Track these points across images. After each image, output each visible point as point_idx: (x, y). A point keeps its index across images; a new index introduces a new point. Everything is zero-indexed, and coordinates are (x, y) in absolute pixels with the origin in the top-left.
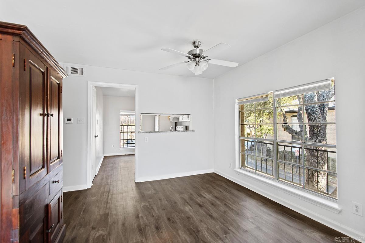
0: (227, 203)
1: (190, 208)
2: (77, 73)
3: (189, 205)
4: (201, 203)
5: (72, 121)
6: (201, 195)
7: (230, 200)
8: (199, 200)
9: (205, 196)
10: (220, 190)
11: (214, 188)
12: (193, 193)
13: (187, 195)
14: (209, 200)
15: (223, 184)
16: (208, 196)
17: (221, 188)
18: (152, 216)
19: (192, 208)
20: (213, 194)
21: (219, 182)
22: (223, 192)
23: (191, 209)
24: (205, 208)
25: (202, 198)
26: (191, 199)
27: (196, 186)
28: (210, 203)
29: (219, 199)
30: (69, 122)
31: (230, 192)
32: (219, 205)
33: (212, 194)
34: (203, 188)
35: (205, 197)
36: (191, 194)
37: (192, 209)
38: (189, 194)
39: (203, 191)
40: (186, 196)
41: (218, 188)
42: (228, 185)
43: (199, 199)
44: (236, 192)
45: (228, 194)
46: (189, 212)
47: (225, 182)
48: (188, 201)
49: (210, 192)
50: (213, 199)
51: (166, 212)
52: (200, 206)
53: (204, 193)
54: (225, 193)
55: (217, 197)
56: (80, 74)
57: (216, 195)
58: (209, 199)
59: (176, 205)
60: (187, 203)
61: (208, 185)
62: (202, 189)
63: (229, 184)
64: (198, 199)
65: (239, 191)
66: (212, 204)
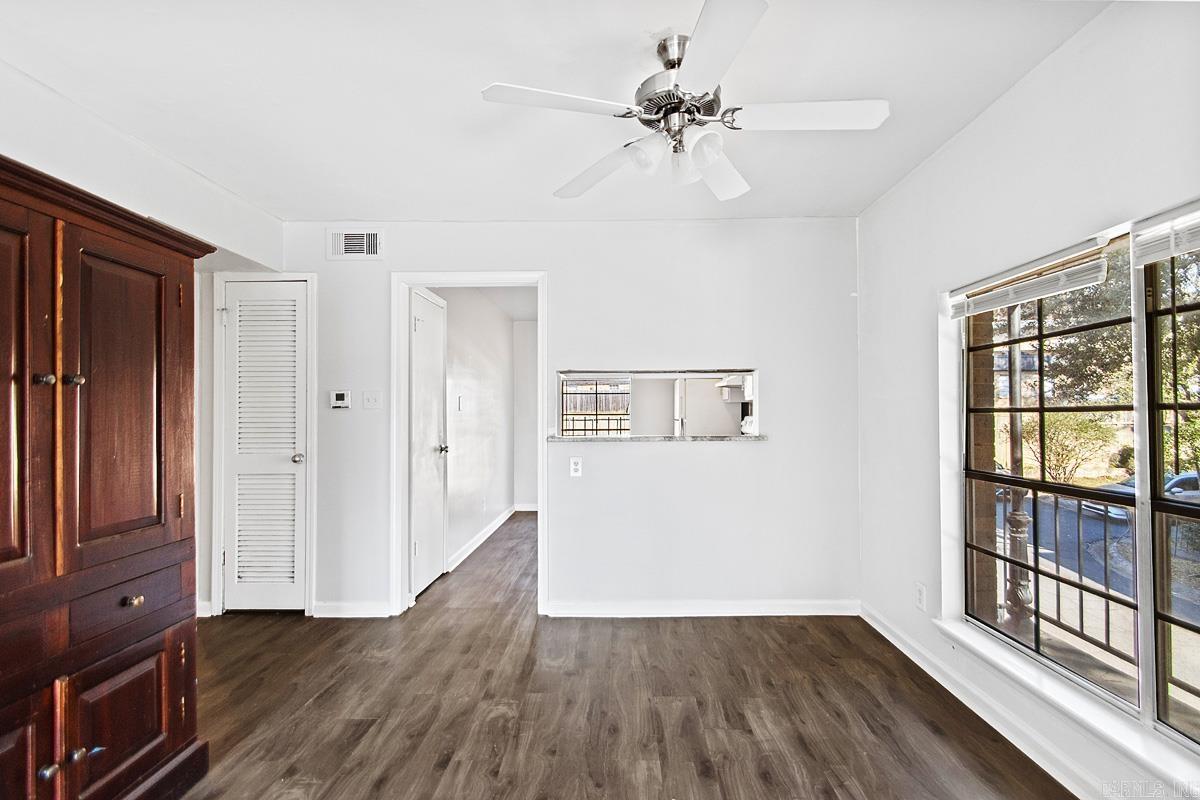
0: (841, 785)
1: (658, 772)
2: (362, 251)
3: (663, 756)
4: (716, 759)
5: (347, 401)
6: (742, 716)
7: (860, 773)
8: (717, 738)
9: (754, 726)
10: (845, 707)
11: (819, 694)
12: (711, 697)
13: (680, 704)
14: (759, 750)
15: (874, 683)
16: (767, 728)
17: (850, 698)
18: (493, 771)
19: (664, 776)
20: (798, 722)
21: (855, 669)
22: (851, 722)
23: (655, 778)
24: (717, 787)
25: (736, 734)
26: (688, 726)
27: (745, 667)
28: (759, 766)
29: (812, 756)
30: (339, 403)
31: (884, 730)
32: (795, 786)
33: (793, 724)
34: (770, 684)
35: (750, 732)
36: (700, 704)
37: (660, 777)
38: (693, 700)
39: (760, 700)
40: (674, 709)
41: (837, 697)
42: (892, 690)
43: (721, 734)
44: (916, 735)
45: (871, 737)
46: (641, 788)
47: (889, 673)
48: (667, 735)
49: (788, 710)
50: (785, 748)
51: (551, 766)
52: (706, 770)
53: (757, 711)
54: (859, 731)
55: (807, 741)
56: (369, 252)
57: (812, 730)
58: (766, 746)
59: (610, 741)
60: (661, 740)
61: (796, 674)
62: (761, 689)
63: (904, 685)
64: (716, 734)
65: (937, 730)
66: (765, 776)
